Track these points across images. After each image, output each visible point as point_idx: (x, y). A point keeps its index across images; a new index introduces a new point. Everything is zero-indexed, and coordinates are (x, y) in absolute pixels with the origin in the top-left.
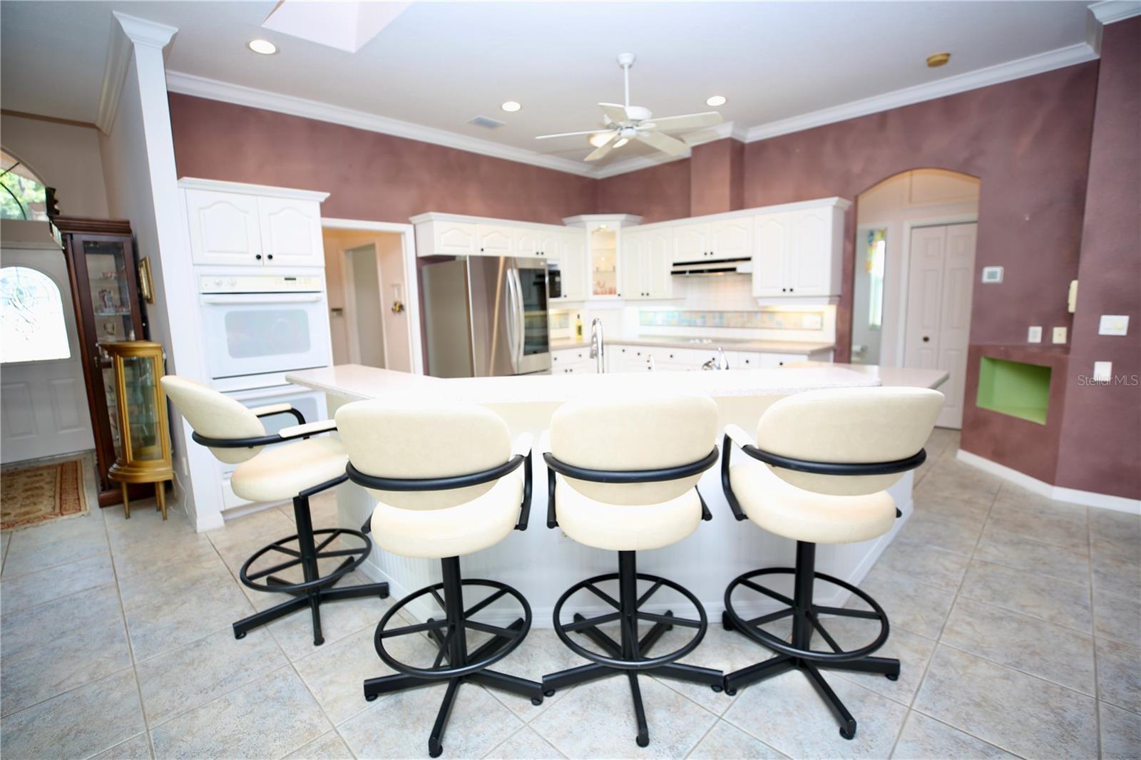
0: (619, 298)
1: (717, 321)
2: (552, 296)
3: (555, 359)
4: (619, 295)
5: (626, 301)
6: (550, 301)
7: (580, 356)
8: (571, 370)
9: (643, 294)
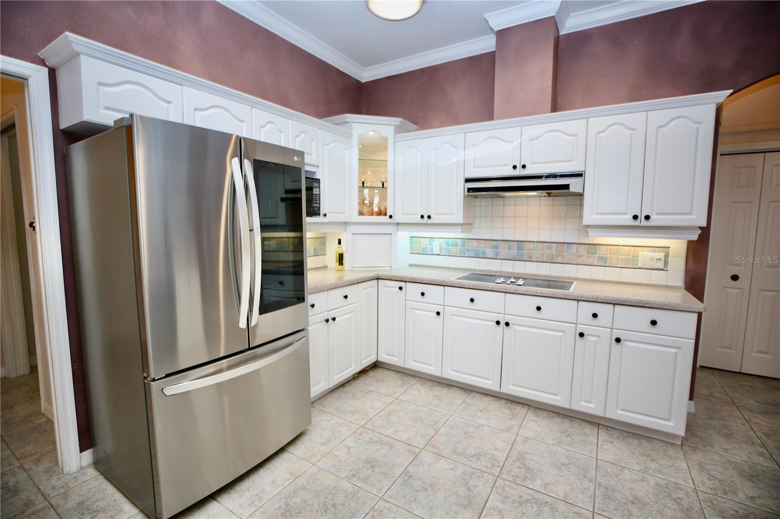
0: (391, 221)
1: (514, 252)
2: (310, 214)
3: (313, 306)
4: (391, 217)
5: (398, 224)
6: (307, 220)
7: (346, 297)
8: (334, 319)
9: (422, 217)
